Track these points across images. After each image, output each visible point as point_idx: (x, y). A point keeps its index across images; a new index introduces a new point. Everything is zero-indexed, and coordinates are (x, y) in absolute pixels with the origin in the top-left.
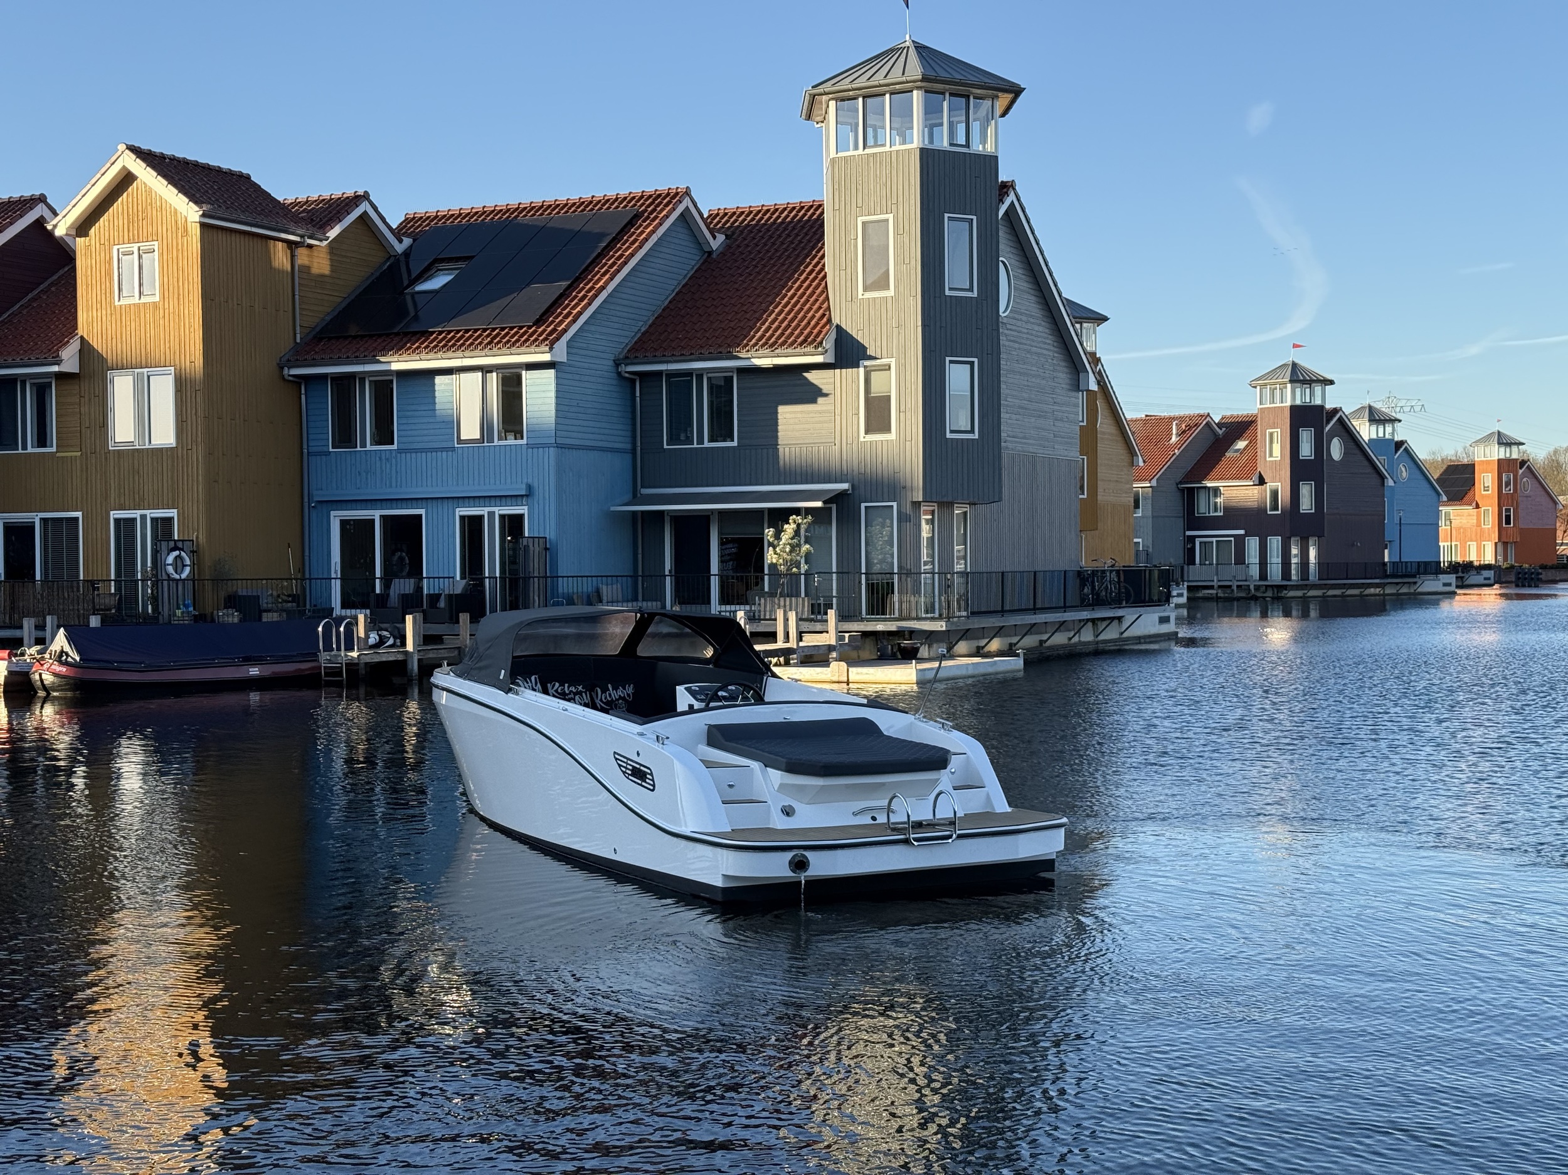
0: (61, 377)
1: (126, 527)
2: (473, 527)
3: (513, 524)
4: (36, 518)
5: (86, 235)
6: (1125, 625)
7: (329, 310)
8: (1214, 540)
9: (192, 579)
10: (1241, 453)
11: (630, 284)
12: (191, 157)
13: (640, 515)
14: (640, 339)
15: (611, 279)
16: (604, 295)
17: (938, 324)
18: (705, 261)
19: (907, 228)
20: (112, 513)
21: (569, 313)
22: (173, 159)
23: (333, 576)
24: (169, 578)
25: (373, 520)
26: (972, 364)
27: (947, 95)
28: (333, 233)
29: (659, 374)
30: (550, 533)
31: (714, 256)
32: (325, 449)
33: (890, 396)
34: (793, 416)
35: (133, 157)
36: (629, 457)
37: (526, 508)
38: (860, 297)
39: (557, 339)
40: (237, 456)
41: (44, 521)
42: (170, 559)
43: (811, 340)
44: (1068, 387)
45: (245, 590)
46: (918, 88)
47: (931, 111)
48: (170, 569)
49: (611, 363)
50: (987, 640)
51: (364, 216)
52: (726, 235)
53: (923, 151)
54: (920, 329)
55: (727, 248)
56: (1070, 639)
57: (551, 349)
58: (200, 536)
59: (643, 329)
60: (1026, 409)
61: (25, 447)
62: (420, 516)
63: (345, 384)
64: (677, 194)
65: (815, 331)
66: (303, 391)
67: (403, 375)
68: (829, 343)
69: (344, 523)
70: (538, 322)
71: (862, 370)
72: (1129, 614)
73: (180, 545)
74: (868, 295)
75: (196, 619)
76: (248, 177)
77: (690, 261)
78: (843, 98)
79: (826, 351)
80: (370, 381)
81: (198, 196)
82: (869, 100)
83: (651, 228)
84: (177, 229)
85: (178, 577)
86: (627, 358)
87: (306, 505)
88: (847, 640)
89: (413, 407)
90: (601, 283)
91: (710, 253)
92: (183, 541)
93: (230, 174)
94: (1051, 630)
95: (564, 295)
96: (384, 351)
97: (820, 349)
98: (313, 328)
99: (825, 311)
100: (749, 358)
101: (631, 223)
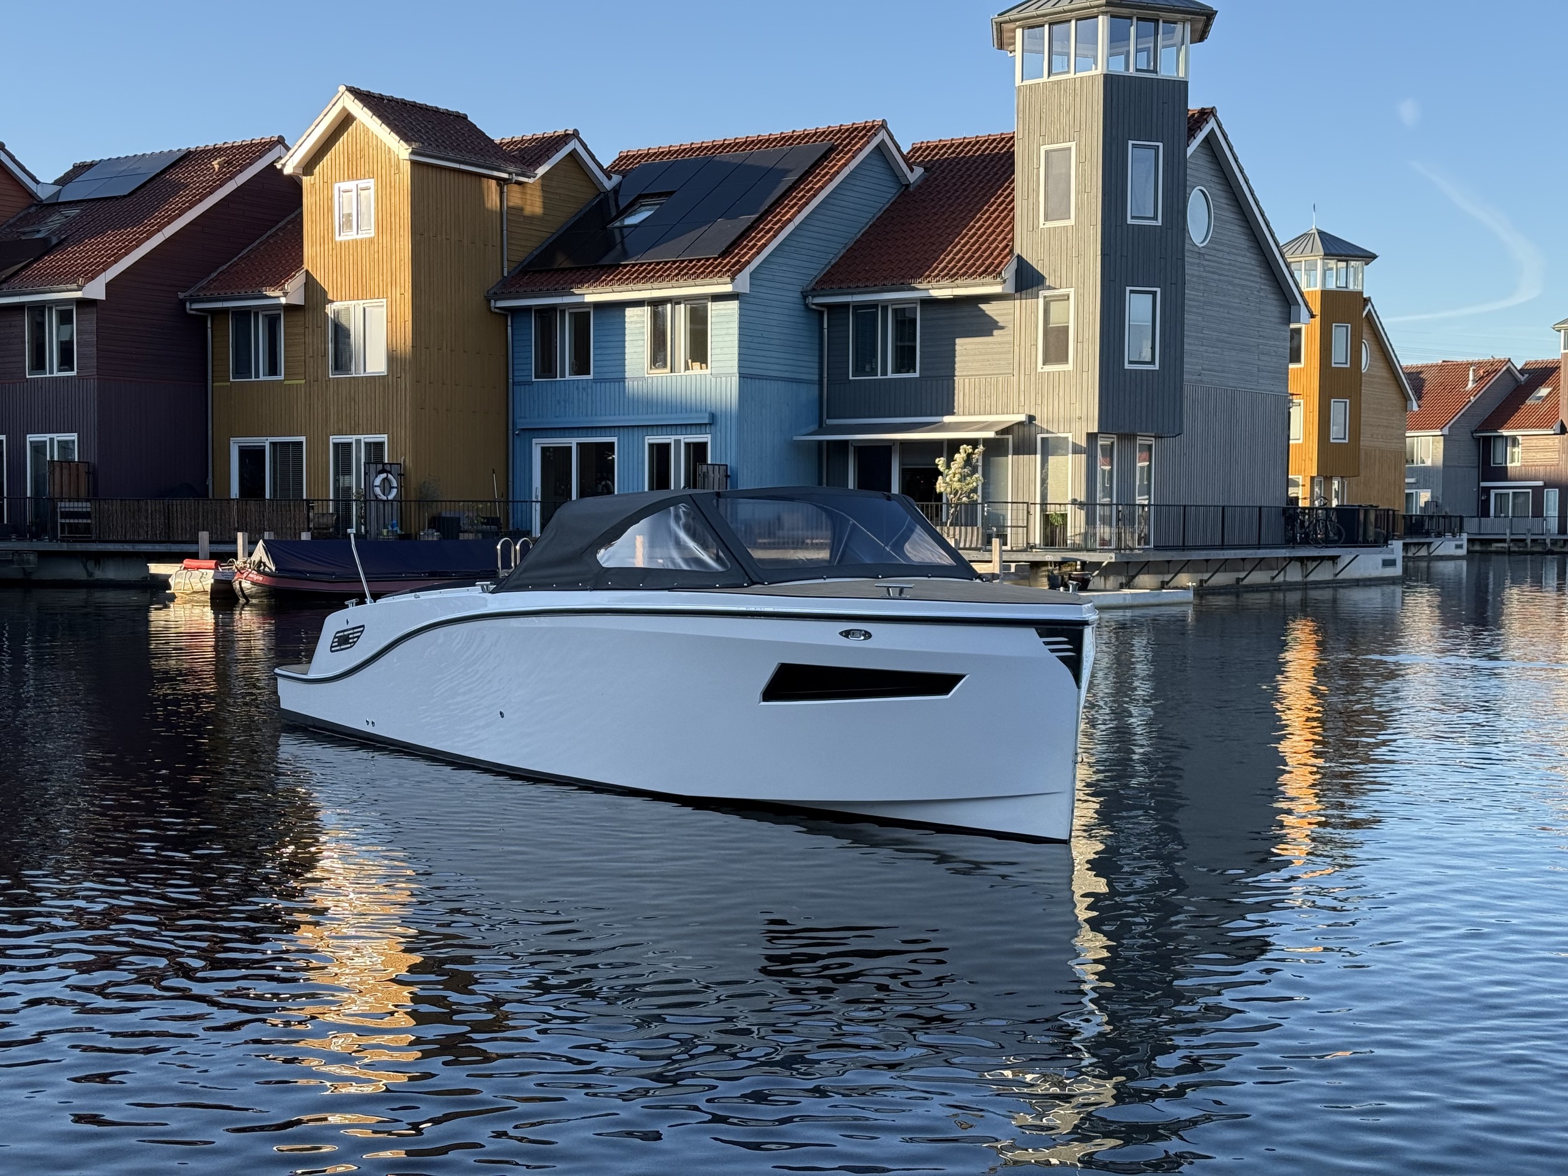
0: (290, 308)
1: (343, 450)
2: (661, 453)
3: (697, 452)
4: (266, 442)
5: (311, 174)
6: (1340, 566)
7: (537, 245)
8: (1511, 491)
9: (399, 500)
10: (1543, 401)
11: (820, 217)
12: (409, 98)
13: (825, 445)
14: (829, 272)
15: (799, 211)
16: (790, 228)
17: (1118, 254)
18: (902, 194)
19: (1088, 156)
20: (331, 437)
21: (755, 245)
22: (391, 100)
23: (534, 499)
24: (377, 500)
25: (570, 448)
26: (1154, 294)
27: (1135, 20)
28: (541, 171)
29: (846, 306)
30: (731, 461)
31: (911, 189)
32: (528, 379)
33: (1068, 327)
34: (973, 347)
35: (352, 97)
36: (817, 387)
37: (709, 436)
38: (1041, 226)
39: (740, 270)
40: (443, 384)
41: (273, 444)
42: (378, 481)
43: (992, 271)
44: (1277, 320)
45: (448, 513)
46: (1103, 13)
47: (1117, 39)
48: (378, 491)
49: (798, 295)
50: (1172, 575)
51: (573, 154)
52: (925, 169)
53: (1106, 76)
54: (1099, 258)
55: (925, 181)
56: (1273, 578)
57: (733, 279)
58: (407, 459)
59: (833, 262)
60: (1227, 342)
61: (257, 376)
62: (613, 443)
63: (547, 315)
64: (873, 126)
65: (996, 262)
66: (509, 323)
67: (599, 306)
68: (1009, 272)
69: (545, 450)
70: (723, 255)
71: (1041, 301)
72: (1346, 555)
73: (388, 468)
74: (1050, 224)
75: (401, 537)
76: (465, 117)
77: (887, 194)
78: (1031, 26)
79: (1004, 282)
80: (570, 313)
81: (410, 134)
82: (1055, 27)
83: (843, 161)
84: (391, 166)
85: (385, 498)
86: (814, 289)
87: (510, 432)
88: (1013, 570)
89: (608, 339)
90: (788, 216)
91: (908, 186)
92: (391, 464)
93: (448, 113)
94: (1248, 567)
95: (752, 227)
96: (581, 282)
97: (998, 279)
98: (521, 263)
99: (1009, 241)
100: (928, 289)
101: (825, 156)
